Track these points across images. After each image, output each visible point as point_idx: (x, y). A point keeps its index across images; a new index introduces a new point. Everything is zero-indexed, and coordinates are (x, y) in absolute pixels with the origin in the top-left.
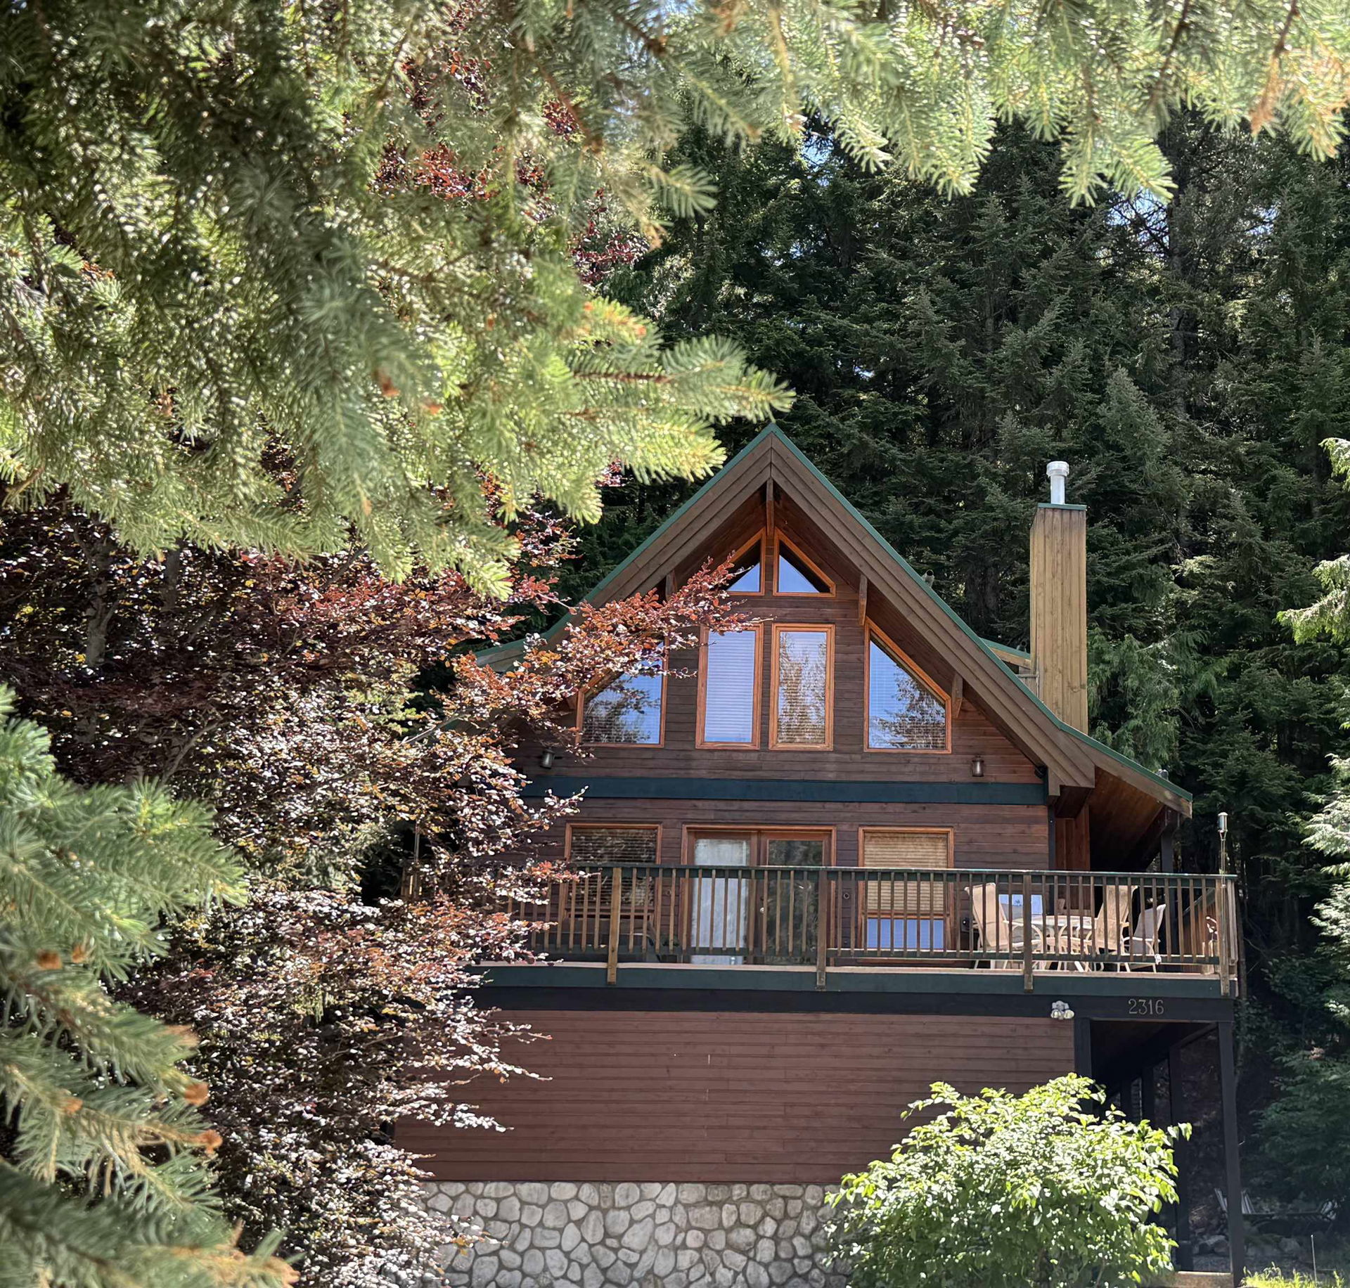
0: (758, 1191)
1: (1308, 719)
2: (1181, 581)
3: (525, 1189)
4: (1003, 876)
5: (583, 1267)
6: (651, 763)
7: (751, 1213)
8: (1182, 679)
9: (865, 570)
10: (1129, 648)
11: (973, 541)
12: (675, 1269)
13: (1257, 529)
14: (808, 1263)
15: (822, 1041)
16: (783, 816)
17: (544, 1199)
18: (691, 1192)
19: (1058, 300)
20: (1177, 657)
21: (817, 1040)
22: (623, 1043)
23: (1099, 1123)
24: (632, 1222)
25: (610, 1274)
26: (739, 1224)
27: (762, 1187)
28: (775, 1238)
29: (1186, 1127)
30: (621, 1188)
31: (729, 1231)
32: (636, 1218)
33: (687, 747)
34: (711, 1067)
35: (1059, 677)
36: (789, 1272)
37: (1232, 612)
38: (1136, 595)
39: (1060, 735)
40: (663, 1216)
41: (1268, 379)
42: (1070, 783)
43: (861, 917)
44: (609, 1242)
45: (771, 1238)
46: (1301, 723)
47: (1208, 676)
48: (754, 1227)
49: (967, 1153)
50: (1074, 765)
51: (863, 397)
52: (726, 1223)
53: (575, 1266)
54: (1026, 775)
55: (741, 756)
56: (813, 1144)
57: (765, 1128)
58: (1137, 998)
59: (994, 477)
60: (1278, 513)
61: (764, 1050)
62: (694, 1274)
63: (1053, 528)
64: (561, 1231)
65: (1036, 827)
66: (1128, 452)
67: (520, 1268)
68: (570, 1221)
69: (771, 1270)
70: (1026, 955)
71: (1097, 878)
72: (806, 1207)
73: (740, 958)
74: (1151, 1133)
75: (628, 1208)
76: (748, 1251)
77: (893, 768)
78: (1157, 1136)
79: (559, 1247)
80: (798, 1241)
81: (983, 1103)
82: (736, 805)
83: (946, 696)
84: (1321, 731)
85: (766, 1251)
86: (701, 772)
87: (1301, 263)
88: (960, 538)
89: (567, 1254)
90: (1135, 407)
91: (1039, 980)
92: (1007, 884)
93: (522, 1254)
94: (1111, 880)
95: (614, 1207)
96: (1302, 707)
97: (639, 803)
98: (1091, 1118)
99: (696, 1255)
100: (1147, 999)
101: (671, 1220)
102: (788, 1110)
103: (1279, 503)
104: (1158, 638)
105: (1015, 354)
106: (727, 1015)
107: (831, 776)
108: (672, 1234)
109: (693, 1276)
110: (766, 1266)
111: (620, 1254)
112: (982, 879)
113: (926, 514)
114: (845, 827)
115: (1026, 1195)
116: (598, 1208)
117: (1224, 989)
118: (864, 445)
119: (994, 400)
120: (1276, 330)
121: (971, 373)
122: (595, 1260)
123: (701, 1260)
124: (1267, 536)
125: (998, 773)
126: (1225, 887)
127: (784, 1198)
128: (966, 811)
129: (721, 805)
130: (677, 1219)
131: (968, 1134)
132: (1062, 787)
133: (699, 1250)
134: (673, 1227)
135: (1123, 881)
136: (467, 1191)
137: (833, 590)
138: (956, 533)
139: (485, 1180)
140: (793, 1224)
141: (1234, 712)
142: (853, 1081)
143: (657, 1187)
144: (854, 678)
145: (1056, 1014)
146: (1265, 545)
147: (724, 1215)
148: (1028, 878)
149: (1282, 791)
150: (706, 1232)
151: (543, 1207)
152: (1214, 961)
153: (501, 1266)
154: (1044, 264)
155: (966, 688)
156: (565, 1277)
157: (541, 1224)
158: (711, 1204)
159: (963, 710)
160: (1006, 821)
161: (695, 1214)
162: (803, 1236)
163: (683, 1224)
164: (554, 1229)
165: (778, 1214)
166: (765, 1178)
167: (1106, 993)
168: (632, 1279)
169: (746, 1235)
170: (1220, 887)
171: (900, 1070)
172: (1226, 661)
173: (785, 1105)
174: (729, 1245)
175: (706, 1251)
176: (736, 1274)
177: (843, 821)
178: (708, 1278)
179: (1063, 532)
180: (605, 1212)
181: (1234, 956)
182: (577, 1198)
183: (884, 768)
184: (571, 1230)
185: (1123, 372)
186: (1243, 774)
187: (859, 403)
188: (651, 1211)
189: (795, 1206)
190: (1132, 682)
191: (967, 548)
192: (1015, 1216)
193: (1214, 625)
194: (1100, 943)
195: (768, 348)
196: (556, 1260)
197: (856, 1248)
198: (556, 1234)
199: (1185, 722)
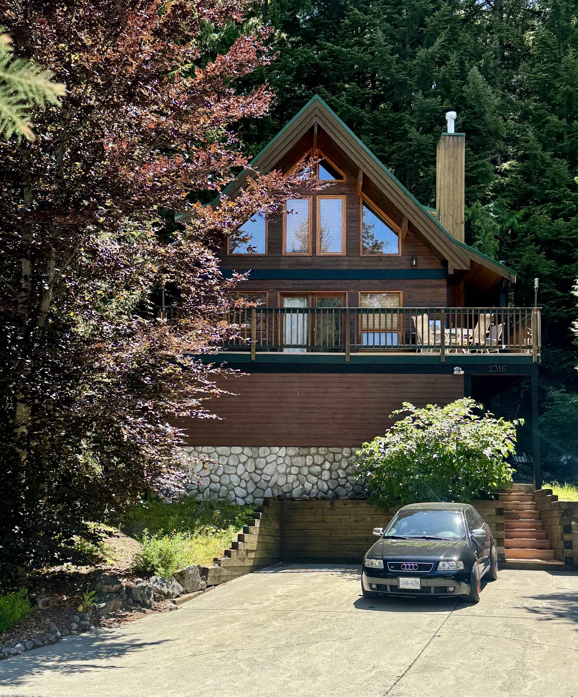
0: (322, 450)
1: (562, 239)
2: (501, 174)
3: (220, 449)
4: (432, 310)
5: (247, 482)
6: (262, 263)
7: (319, 460)
8: (500, 221)
9: (361, 167)
10: (477, 207)
11: (402, 157)
12: (287, 483)
13: (540, 146)
14: (345, 480)
15: (349, 386)
16: (323, 286)
17: (228, 454)
18: (292, 451)
19: (443, 33)
20: (498, 210)
21: (346, 385)
22: (259, 387)
23: (480, 419)
24: (267, 463)
25: (258, 485)
26: (314, 464)
27: (324, 449)
28: (330, 470)
29: (522, 420)
30: (262, 449)
31: (309, 467)
32: (269, 461)
33: (279, 255)
34: (299, 397)
35: (451, 219)
36: (336, 484)
37: (525, 188)
38: (479, 181)
39: (454, 245)
40: (280, 461)
41: (544, 72)
42: (459, 268)
43: (360, 332)
44: (257, 471)
45: (328, 470)
46: (557, 241)
47: (514, 220)
48: (321, 465)
49: (421, 433)
50: (460, 259)
51: (347, 86)
52: (308, 464)
53: (243, 482)
54: (436, 265)
55: (303, 259)
56: (346, 431)
57: (324, 423)
58: (493, 365)
59: (412, 124)
60: (549, 139)
61: (322, 390)
62: (295, 485)
63: (449, 145)
64: (236, 467)
65: (440, 290)
66: (476, 110)
67: (219, 482)
68: (240, 463)
69: (329, 483)
70: (442, 346)
71: (475, 310)
72: (343, 457)
73: (305, 350)
74: (505, 423)
75: (265, 457)
76: (318, 475)
77: (374, 263)
78: (507, 424)
79: (236, 473)
80: (340, 471)
81: (427, 411)
82: (302, 282)
83: (398, 228)
84: (567, 245)
85: (326, 475)
86: (284, 266)
87: (563, 12)
88: (395, 155)
89: (239, 476)
90: (481, 86)
91: (448, 357)
92: (433, 315)
93: (220, 476)
94: (482, 311)
95: (259, 457)
96: (559, 233)
97: (257, 281)
98: (476, 417)
99: (296, 477)
100: (498, 365)
101: (284, 462)
102: (334, 416)
103: (549, 133)
104: (489, 202)
105: (422, 61)
106: (305, 374)
107: (345, 268)
108: (285, 468)
109: (295, 486)
110: (326, 482)
111: (263, 476)
112: (421, 312)
113: (378, 144)
114: (352, 291)
115: (450, 449)
116: (252, 457)
117: (534, 360)
118: (349, 110)
119: (411, 85)
120: (549, 46)
121: (400, 72)
122: (251, 479)
123: (298, 479)
124: (544, 150)
125: (423, 264)
126: (536, 313)
127: (333, 453)
128: (408, 282)
129: (295, 282)
130: (286, 462)
131: (421, 424)
132: (455, 270)
133: (297, 475)
134: (285, 465)
135: (488, 311)
136: (195, 450)
137: (345, 178)
138: (393, 153)
139: (203, 446)
140: (338, 464)
141: (526, 236)
142: (361, 403)
143: (277, 449)
144: (355, 221)
145: (455, 372)
146: (543, 154)
147: (307, 460)
148: (443, 311)
149: (548, 273)
150: (300, 467)
151: (228, 457)
152: (530, 347)
153: (211, 481)
154: (436, 13)
155: (410, 224)
156: (239, 486)
157: (227, 464)
158: (301, 456)
159: (407, 235)
160: (426, 287)
161: (295, 459)
162: (342, 469)
163: (289, 464)
164: (233, 466)
165: (331, 460)
166: (325, 445)
167: (479, 363)
168: (268, 487)
169: (317, 469)
170: (533, 313)
171: (384, 398)
172: (522, 212)
173: (333, 413)
174: (310, 473)
175: (299, 475)
176: (313, 485)
177: (352, 288)
178: (301, 487)
179: (454, 147)
180: (255, 459)
181: (539, 345)
182: (242, 453)
183: (370, 264)
184: (241, 466)
185: (475, 68)
186: (529, 266)
187: (345, 89)
188: (275, 459)
189: (338, 457)
190: (478, 223)
191: (399, 160)
192: (443, 459)
193: (516, 194)
194: (476, 341)
195: (301, 62)
196: (235, 479)
197: (369, 473)
198: (234, 468)
199: (502, 243)
